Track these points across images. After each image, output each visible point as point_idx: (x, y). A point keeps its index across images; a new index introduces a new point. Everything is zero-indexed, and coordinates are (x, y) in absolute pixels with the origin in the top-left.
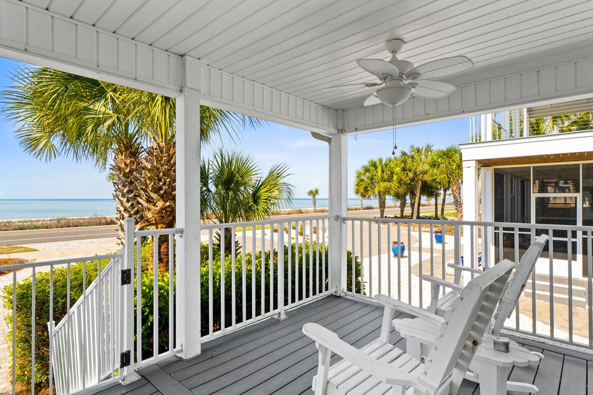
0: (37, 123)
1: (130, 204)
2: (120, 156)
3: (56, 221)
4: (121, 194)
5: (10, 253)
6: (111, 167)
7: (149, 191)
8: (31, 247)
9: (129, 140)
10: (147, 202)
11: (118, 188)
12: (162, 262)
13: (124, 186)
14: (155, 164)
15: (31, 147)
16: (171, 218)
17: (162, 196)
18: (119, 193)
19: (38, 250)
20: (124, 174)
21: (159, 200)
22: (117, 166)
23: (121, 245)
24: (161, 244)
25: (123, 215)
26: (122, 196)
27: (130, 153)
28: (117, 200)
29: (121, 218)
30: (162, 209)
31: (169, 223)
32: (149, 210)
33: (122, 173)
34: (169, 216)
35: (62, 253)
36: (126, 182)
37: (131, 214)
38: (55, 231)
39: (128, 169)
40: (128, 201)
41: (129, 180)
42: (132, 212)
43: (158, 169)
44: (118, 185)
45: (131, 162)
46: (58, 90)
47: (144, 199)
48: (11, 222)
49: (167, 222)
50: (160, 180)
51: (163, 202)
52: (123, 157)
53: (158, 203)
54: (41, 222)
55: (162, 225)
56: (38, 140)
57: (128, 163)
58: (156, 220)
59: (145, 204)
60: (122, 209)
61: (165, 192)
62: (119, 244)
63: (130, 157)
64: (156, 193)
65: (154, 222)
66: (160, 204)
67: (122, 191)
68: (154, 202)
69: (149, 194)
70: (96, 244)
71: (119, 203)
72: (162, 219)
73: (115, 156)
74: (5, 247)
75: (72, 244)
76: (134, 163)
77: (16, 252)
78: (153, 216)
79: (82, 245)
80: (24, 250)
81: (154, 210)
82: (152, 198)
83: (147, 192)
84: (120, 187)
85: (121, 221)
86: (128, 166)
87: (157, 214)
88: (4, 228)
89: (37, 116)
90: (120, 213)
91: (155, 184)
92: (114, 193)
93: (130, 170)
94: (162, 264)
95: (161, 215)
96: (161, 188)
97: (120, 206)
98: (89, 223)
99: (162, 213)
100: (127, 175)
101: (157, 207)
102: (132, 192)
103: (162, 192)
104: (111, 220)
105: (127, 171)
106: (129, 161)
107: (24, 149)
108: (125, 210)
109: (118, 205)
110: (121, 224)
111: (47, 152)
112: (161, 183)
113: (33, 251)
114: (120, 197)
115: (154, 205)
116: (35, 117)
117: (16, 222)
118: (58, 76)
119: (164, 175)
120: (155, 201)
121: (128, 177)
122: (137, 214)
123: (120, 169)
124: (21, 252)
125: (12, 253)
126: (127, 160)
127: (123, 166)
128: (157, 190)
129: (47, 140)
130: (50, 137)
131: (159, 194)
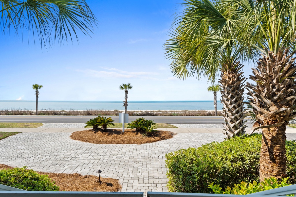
0: (179, 59)
1: (232, 106)
2: (225, 73)
3: (184, 112)
4: (226, 99)
5: (167, 128)
6: (219, 81)
7: (262, 97)
8: (175, 126)
9: (231, 61)
10: (260, 107)
11: (224, 95)
12: (275, 163)
13: (228, 93)
14: (268, 72)
15: (177, 72)
16: (283, 122)
17: (275, 102)
18: (225, 98)
19: (178, 128)
20: (228, 85)
21: (272, 105)
22: (223, 79)
23: (226, 134)
24: (274, 145)
25: (227, 114)
26: (227, 101)
27: (232, 69)
28: (223, 103)
29: (226, 116)
30: (276, 113)
31: (281, 127)
32: (261, 113)
33: (227, 84)
34: (282, 120)
35: (188, 131)
36: (229, 90)
37: (233, 113)
38: (184, 117)
39: (231, 81)
40: (231, 104)
41: (232, 89)
42: (234, 112)
43: (271, 77)
44: (224, 93)
45: (233, 76)
46: (194, 27)
47: (257, 104)
48: (167, 111)
49: (280, 125)
50: (274, 87)
51: (276, 107)
52: (227, 73)
53: (271, 108)
54: (177, 112)
55: (274, 128)
56: (179, 68)
57: (230, 77)
58: (268, 123)
59: (258, 109)
60: (227, 109)
61: (279, 98)
62: (224, 134)
63: (232, 73)
64: (269, 99)
65: (266, 125)
66: (274, 109)
67: (227, 97)
68: (266, 107)
69: (262, 99)
70: (204, 127)
71: (225, 105)
72: (275, 123)
73: (222, 73)
74: (165, 124)
75: (192, 126)
76: (235, 77)
77: (169, 128)
78: (265, 120)
79: (197, 127)
80: (172, 127)
81: (267, 114)
82: (265, 103)
83: (261, 98)
84: (225, 94)
85: (226, 117)
86: (231, 79)
87: (270, 118)
88: (165, 114)
89: (180, 53)
90: (225, 112)
91: (268, 90)
92: (221, 98)
93: (232, 82)
94: (275, 165)
95: (274, 119)
96: (274, 94)
97: (225, 107)
98: (199, 114)
99: (276, 117)
100: (230, 86)
101: (270, 111)
102: (234, 98)
103: (275, 98)
104: (210, 113)
105: (230, 82)
106: (231, 75)
107: (174, 74)
108: (229, 110)
109: (224, 107)
110: (226, 120)
111: (184, 75)
112: (275, 90)
113: (176, 128)
114: (226, 102)
115: (267, 109)
116: (178, 55)
117: (168, 111)
118: (193, 18)
119: (278, 82)
120: (268, 106)
121: (231, 87)
122: (237, 114)
123: (225, 82)
124: (171, 128)
125: (168, 128)
126: (230, 75)
127: (227, 79)
128: (270, 96)
129: (184, 68)
130: (185, 66)
131: (272, 99)
